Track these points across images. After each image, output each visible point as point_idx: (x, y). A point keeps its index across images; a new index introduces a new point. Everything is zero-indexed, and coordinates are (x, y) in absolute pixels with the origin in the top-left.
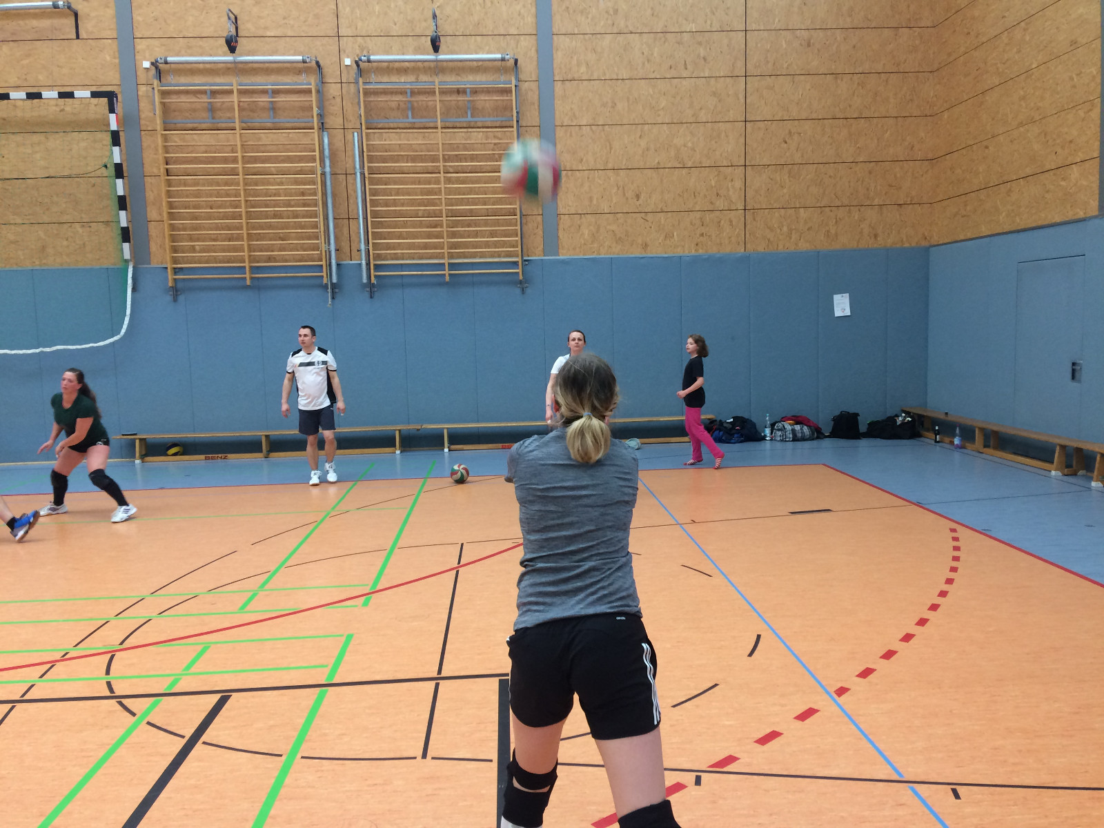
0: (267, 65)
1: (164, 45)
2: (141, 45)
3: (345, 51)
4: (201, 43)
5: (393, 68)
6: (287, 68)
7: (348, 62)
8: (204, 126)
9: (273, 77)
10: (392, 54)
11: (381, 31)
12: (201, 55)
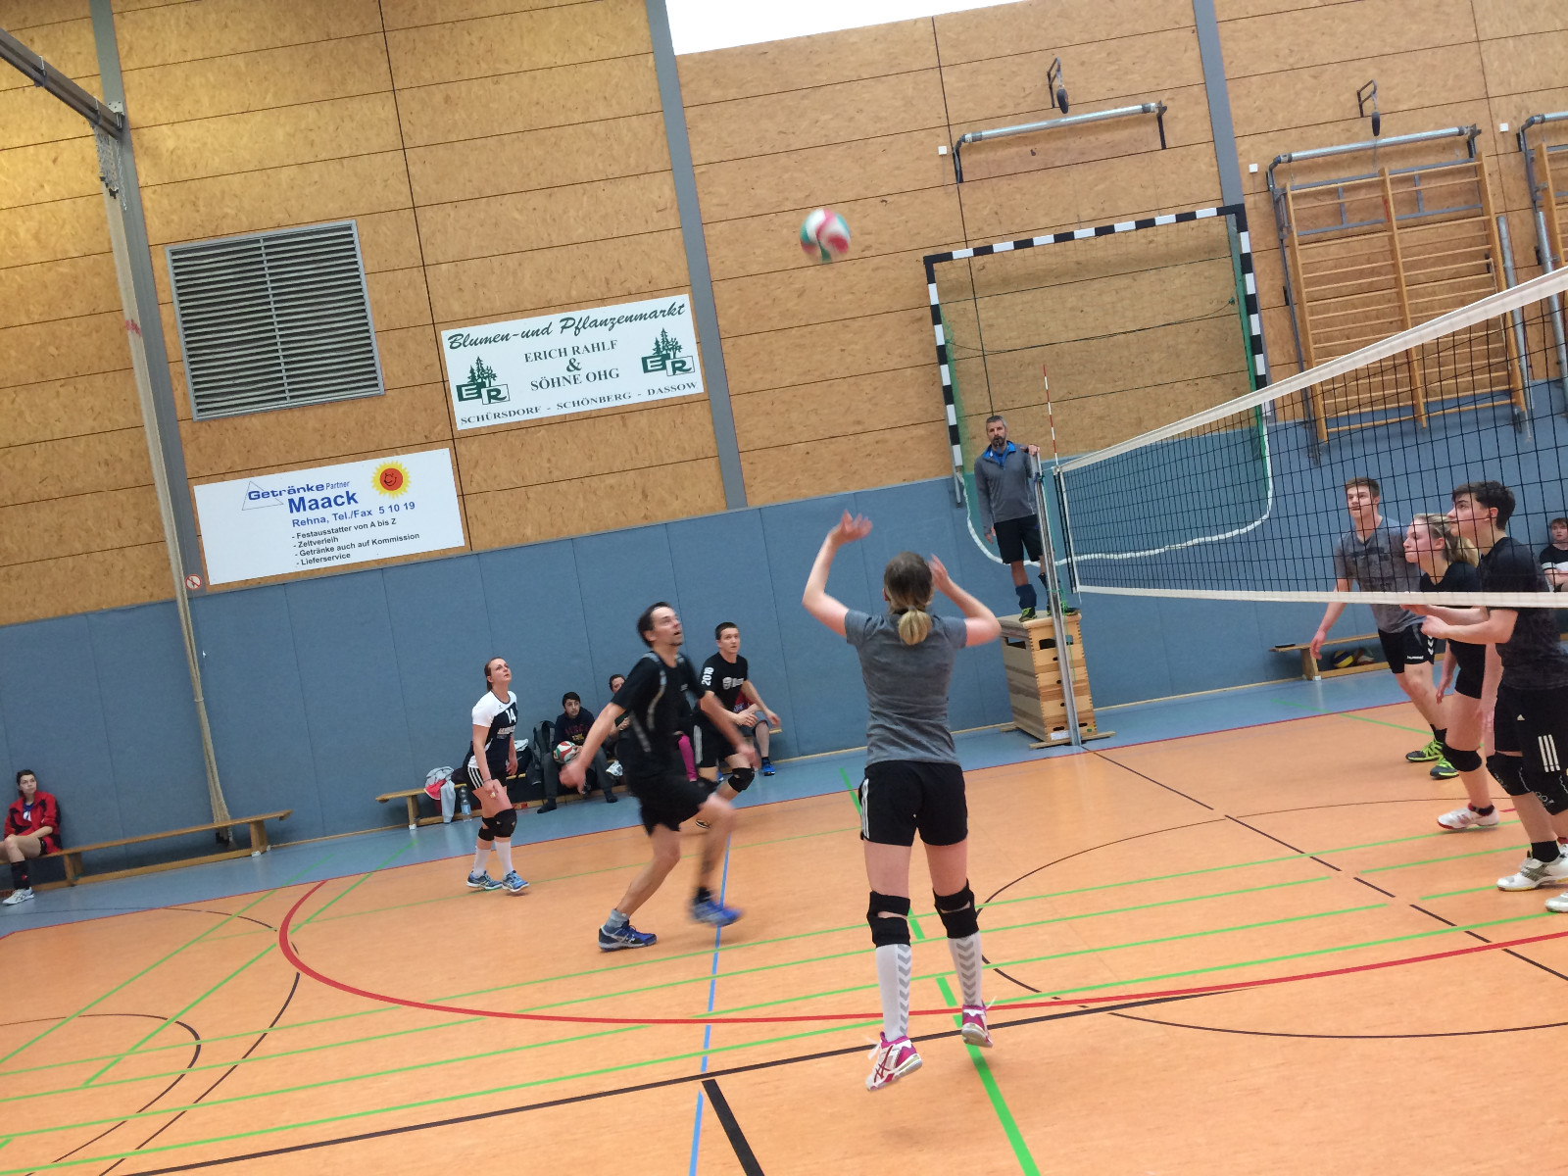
0: (1402, 146)
1: (1272, 141)
2: (1243, 145)
3: (1497, 116)
4: (1318, 132)
5: (1560, 129)
6: (1427, 146)
7: (1504, 127)
8: (1330, 235)
9: (1411, 160)
10: (1558, 111)
11: (1541, 84)
12: (1320, 147)
